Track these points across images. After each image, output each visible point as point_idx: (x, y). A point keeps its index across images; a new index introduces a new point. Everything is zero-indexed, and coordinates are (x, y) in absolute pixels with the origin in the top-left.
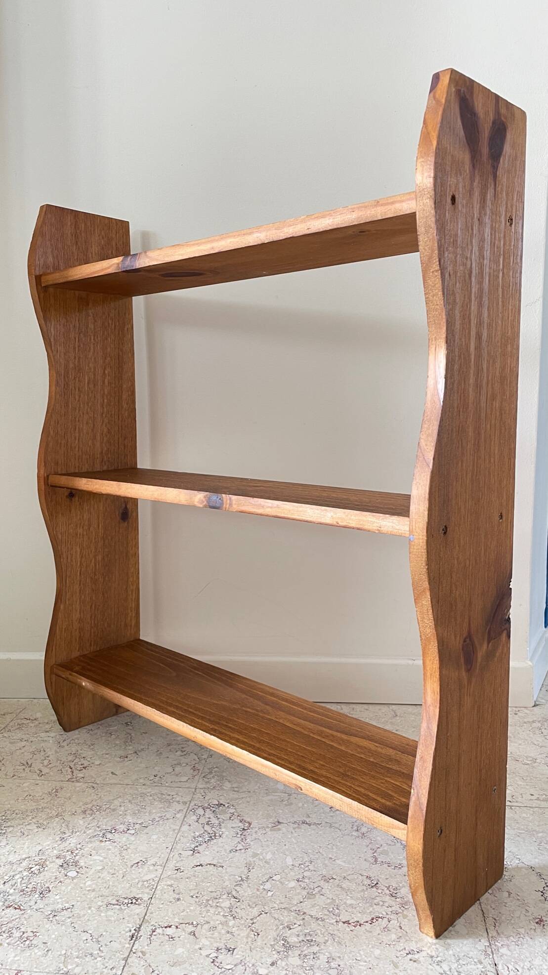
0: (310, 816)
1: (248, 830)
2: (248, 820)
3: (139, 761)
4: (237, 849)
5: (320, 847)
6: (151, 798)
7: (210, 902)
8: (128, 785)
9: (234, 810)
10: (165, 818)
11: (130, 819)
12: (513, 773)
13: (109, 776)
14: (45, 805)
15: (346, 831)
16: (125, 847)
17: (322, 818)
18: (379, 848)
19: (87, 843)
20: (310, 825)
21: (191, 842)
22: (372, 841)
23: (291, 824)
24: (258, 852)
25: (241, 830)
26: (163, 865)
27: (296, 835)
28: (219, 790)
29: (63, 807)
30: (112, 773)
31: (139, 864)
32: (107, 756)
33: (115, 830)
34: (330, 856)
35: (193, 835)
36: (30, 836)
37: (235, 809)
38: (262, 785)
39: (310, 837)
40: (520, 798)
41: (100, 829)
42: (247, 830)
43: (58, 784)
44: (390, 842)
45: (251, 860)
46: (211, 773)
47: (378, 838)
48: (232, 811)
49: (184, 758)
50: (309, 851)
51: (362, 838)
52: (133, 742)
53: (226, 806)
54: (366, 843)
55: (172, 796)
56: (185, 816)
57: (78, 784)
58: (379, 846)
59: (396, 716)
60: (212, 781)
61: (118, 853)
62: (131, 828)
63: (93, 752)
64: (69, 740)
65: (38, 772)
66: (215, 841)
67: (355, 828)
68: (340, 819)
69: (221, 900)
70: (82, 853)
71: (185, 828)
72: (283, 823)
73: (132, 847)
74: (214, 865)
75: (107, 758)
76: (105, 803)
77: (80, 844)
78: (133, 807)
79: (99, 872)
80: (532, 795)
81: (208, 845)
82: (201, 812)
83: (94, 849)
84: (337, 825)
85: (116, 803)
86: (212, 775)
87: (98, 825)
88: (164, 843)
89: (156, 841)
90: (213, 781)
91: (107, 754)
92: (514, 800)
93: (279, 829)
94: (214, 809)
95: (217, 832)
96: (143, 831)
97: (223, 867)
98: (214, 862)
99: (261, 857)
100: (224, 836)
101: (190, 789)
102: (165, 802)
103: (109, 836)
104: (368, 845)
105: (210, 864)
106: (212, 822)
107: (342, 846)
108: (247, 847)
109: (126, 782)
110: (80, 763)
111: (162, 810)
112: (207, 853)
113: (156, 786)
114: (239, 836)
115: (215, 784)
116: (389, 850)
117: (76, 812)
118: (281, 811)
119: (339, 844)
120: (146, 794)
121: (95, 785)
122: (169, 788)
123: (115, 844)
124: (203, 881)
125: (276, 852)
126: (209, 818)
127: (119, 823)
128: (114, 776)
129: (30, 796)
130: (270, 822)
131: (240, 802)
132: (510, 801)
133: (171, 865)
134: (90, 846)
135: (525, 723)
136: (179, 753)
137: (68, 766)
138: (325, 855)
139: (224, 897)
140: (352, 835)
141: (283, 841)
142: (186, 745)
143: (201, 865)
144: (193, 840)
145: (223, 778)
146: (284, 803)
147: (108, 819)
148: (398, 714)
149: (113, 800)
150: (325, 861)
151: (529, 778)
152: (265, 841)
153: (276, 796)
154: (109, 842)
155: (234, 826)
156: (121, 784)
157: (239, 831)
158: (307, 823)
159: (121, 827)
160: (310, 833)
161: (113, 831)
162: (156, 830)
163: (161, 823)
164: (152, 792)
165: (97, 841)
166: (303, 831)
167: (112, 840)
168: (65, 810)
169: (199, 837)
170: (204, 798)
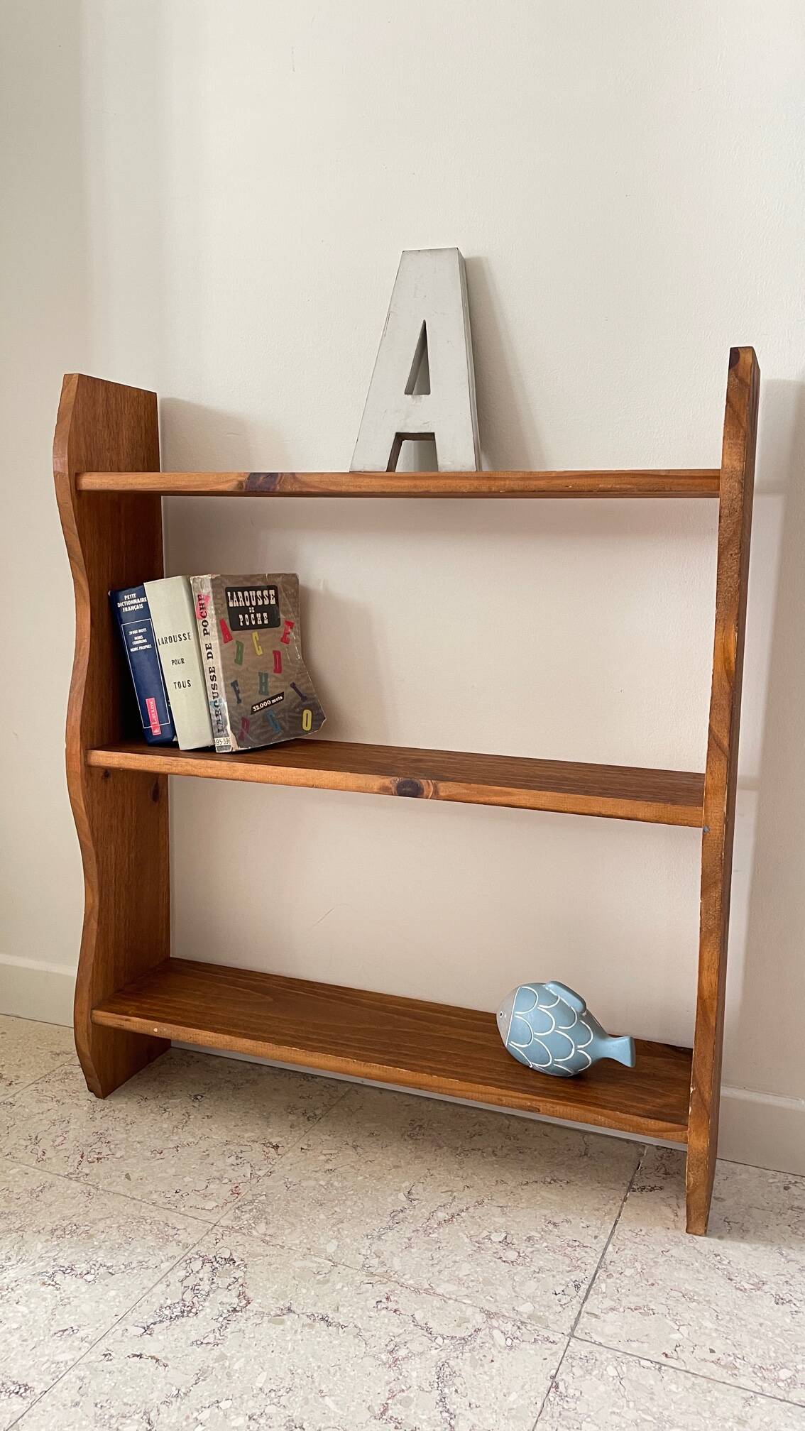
0: (341, 1309)
1: (240, 1314)
2: (250, 1294)
3: (172, 1162)
4: (205, 1342)
5: (319, 1367)
6: (148, 1227)
7: (113, 1421)
8: (134, 1199)
9: (242, 1274)
10: (144, 1266)
11: (100, 1257)
12: (708, 1302)
13: (119, 1180)
14: (16, 1208)
15: (375, 1349)
16: (66, 1300)
17: (355, 1317)
18: (403, 1391)
19: (25, 1283)
20: (329, 1324)
21: (152, 1313)
22: (401, 1377)
23: (304, 1317)
24: (229, 1355)
25: (230, 1309)
26: (93, 1343)
27: (299, 1337)
28: (244, 1234)
29: (34, 1218)
30: (127, 1175)
31: (66, 1333)
32: (139, 1145)
33: (72, 1269)
34: (323, 1387)
35: (162, 1302)
37: (245, 1272)
38: (308, 1238)
39: (316, 1347)
40: (687, 1354)
41: (54, 1264)
42: (238, 1311)
43: (50, 1178)
44: (426, 1386)
45: (211, 1366)
46: (252, 1202)
47: (414, 1374)
48: (239, 1274)
49: (233, 1170)
50: (300, 1371)
51: (390, 1367)
52: (186, 1128)
53: (237, 1264)
54: (390, 1377)
55: (178, 1230)
56: (172, 1269)
57: (74, 1184)
58: (404, 1388)
59: (586, 1154)
60: (243, 1217)
61: (51, 1308)
62: (92, 1271)
63: (125, 1136)
64: (107, 1111)
65: (40, 1153)
66: (184, 1320)
67: (391, 1347)
68: (379, 1325)
69: (128, 1421)
70: (10, 1297)
71: (162, 1287)
72: (294, 1313)
73: (75, 1302)
74: (157, 1361)
75: (135, 1149)
76: (86, 1223)
77: (16, 1281)
78: (117, 1237)
79: (10, 1333)
80: (712, 1351)
81: (170, 1325)
82: (196, 1265)
83: (27, 1295)
84: (366, 1335)
85: (101, 1226)
86: (250, 1207)
87: (56, 1257)
88: (117, 1307)
89: (110, 1302)
90: (246, 1217)
91: (140, 1142)
92: (675, 1355)
93: (282, 1323)
94: (217, 1265)
95: (197, 1305)
96: (104, 1280)
97: (166, 1366)
98: (159, 1356)
99: (227, 1364)
100: (201, 1315)
101: (208, 1225)
102: (162, 1238)
103: (59, 1277)
104: (390, 1383)
105: (152, 1357)
106: (200, 1288)
107: (352, 1373)
108: (219, 1342)
109: (135, 1193)
110: (97, 1151)
111: (151, 1250)
112: (161, 1338)
113: (168, 1209)
114: (221, 1319)
115: (246, 1222)
116: (415, 1399)
117: (43, 1229)
118: (304, 1291)
119: (348, 1369)
120: (146, 1220)
121: (93, 1190)
122: (182, 1216)
123: (58, 1292)
124: (125, 1383)
125: (253, 1360)
126: (201, 1280)
127: (83, 1259)
128: (127, 1180)
129: (7, 1190)
130: (277, 1306)
131: (258, 1263)
132: (666, 1355)
133: (102, 1348)
134: (27, 1287)
135: (792, 1208)
136: (233, 1159)
137: (81, 1153)
138: (317, 1384)
139: (137, 1417)
140: (378, 1359)
141: (275, 1344)
142: (248, 1148)
143: (140, 1356)
144: (158, 1311)
145: (262, 1215)
146: (318, 1277)
147: (73, 1250)
148: (590, 1152)
149: (100, 1220)
150: (311, 1393)
151: (728, 1317)
152: (250, 1338)
153: (316, 1262)
154: (53, 1287)
155: (225, 1300)
156: (126, 1196)
157: (225, 1311)
158: (327, 1321)
159: (82, 1267)
160: (320, 1339)
161: (68, 1271)
162: (121, 1282)
163: (135, 1271)
164: (156, 1219)
165: (39, 1281)
166: (313, 1332)
167: (57, 1286)
168: (33, 1223)
169: (168, 1308)
170: (217, 1243)
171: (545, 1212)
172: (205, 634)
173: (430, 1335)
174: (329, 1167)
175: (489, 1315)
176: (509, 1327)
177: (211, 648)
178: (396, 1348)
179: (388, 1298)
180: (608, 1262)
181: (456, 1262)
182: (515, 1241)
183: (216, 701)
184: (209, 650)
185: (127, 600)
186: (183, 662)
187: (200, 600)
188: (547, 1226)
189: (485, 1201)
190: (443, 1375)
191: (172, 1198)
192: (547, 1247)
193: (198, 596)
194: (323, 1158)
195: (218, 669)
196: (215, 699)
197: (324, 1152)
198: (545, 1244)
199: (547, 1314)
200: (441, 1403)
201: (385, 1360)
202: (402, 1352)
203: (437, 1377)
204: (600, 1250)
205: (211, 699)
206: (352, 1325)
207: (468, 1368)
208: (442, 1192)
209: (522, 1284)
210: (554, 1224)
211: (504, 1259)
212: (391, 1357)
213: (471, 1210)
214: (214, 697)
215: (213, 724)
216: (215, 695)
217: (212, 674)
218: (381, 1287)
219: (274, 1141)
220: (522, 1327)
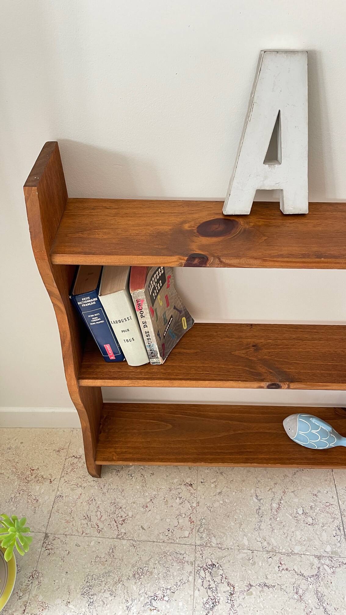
0: (268, 576)
2: (232, 582)
3: (155, 511)
6: (171, 558)
8: (154, 542)
10: (183, 583)
11: (163, 584)
13: (140, 532)
14: (109, 568)
15: (291, 594)
17: (275, 579)
18: (311, 612)
20: (268, 587)
21: (203, 609)
22: (307, 605)
23: (258, 587)
25: (230, 594)
27: (262, 599)
28: (209, 547)
29: (121, 571)
30: (142, 527)
32: (135, 505)
33: (156, 596)
35: (202, 601)
36: (108, 606)
37: (223, 570)
38: (234, 540)
39: (270, 602)
41: (147, 596)
42: (233, 594)
43: (112, 543)
44: (317, 606)
46: (201, 525)
47: (310, 601)
48: (221, 572)
49: (182, 507)
51: (300, 601)
52: (147, 486)
53: (217, 566)
54: (303, 607)
55: (183, 554)
56: (195, 580)
57: (124, 542)
62: (165, 594)
63: (125, 501)
65: (96, 527)
66: (216, 607)
67: (295, 590)
68: (285, 580)
71: (197, 591)
75: (135, 508)
76: (144, 565)
78: (162, 569)
82: (202, 573)
84: (284, 587)
85: (151, 564)
86: (203, 529)
87: (145, 592)
89: (183, 609)
90: (204, 535)
91: (134, 503)
93: (252, 594)
94: (210, 570)
95: (216, 597)
96: (173, 597)
100: (221, 602)
101: (192, 546)
102: (180, 562)
103: (154, 604)
106: (211, 586)
109: (152, 538)
110: (120, 515)
111: (180, 572)
113: (171, 543)
114: (229, 601)
115: (206, 539)
117: (129, 576)
118: (250, 572)
119: (288, 609)
120: (167, 553)
121: (134, 543)
122: (179, 545)
123: (160, 612)
126: (209, 581)
127: (157, 589)
128: (143, 530)
129: (98, 557)
130: (245, 585)
131: (224, 562)
136: (178, 500)
137: (114, 520)
140: (294, 599)
141: (255, 606)
142: (181, 490)
144: (204, 607)
145: (210, 532)
146: (251, 562)
147: (149, 584)
149: (148, 561)
152: (245, 607)
153: (245, 553)
154: (156, 612)
155: (224, 590)
156: (150, 541)
157: (228, 596)
158: (267, 585)
159: (159, 593)
160: (269, 597)
161: (156, 598)
162: (180, 596)
163: (182, 587)
164: (170, 551)
165: (148, 610)
166: (265, 594)
167: (157, 609)
168: (123, 574)
169: (206, 603)
170: (202, 556)
171: (309, 489)
172: (141, 317)
173: (305, 578)
174: (218, 491)
175: (319, 557)
176: (328, 562)
177: (146, 323)
178: (297, 590)
179: (281, 563)
180: (343, 511)
181: (293, 532)
182: (308, 512)
183: (150, 345)
184: (144, 324)
185: (84, 300)
186: (128, 331)
187: (137, 302)
188: (314, 498)
189: (286, 490)
190: (320, 598)
191: (169, 535)
192: (319, 510)
193: (137, 300)
194: (213, 485)
195: (151, 332)
196: (150, 344)
197: (212, 481)
198: (318, 509)
199: (336, 549)
200: (326, 613)
201: (297, 599)
202: (301, 592)
203: (318, 599)
204: (337, 504)
205: (147, 344)
206: (276, 584)
207: (325, 590)
208: (268, 491)
209: (321, 535)
210: (315, 495)
211: (309, 524)
212: (298, 596)
213: (283, 498)
214: (149, 344)
215: (149, 354)
216: (149, 342)
217: (147, 334)
218: (275, 558)
219: (188, 480)
220: (332, 560)
